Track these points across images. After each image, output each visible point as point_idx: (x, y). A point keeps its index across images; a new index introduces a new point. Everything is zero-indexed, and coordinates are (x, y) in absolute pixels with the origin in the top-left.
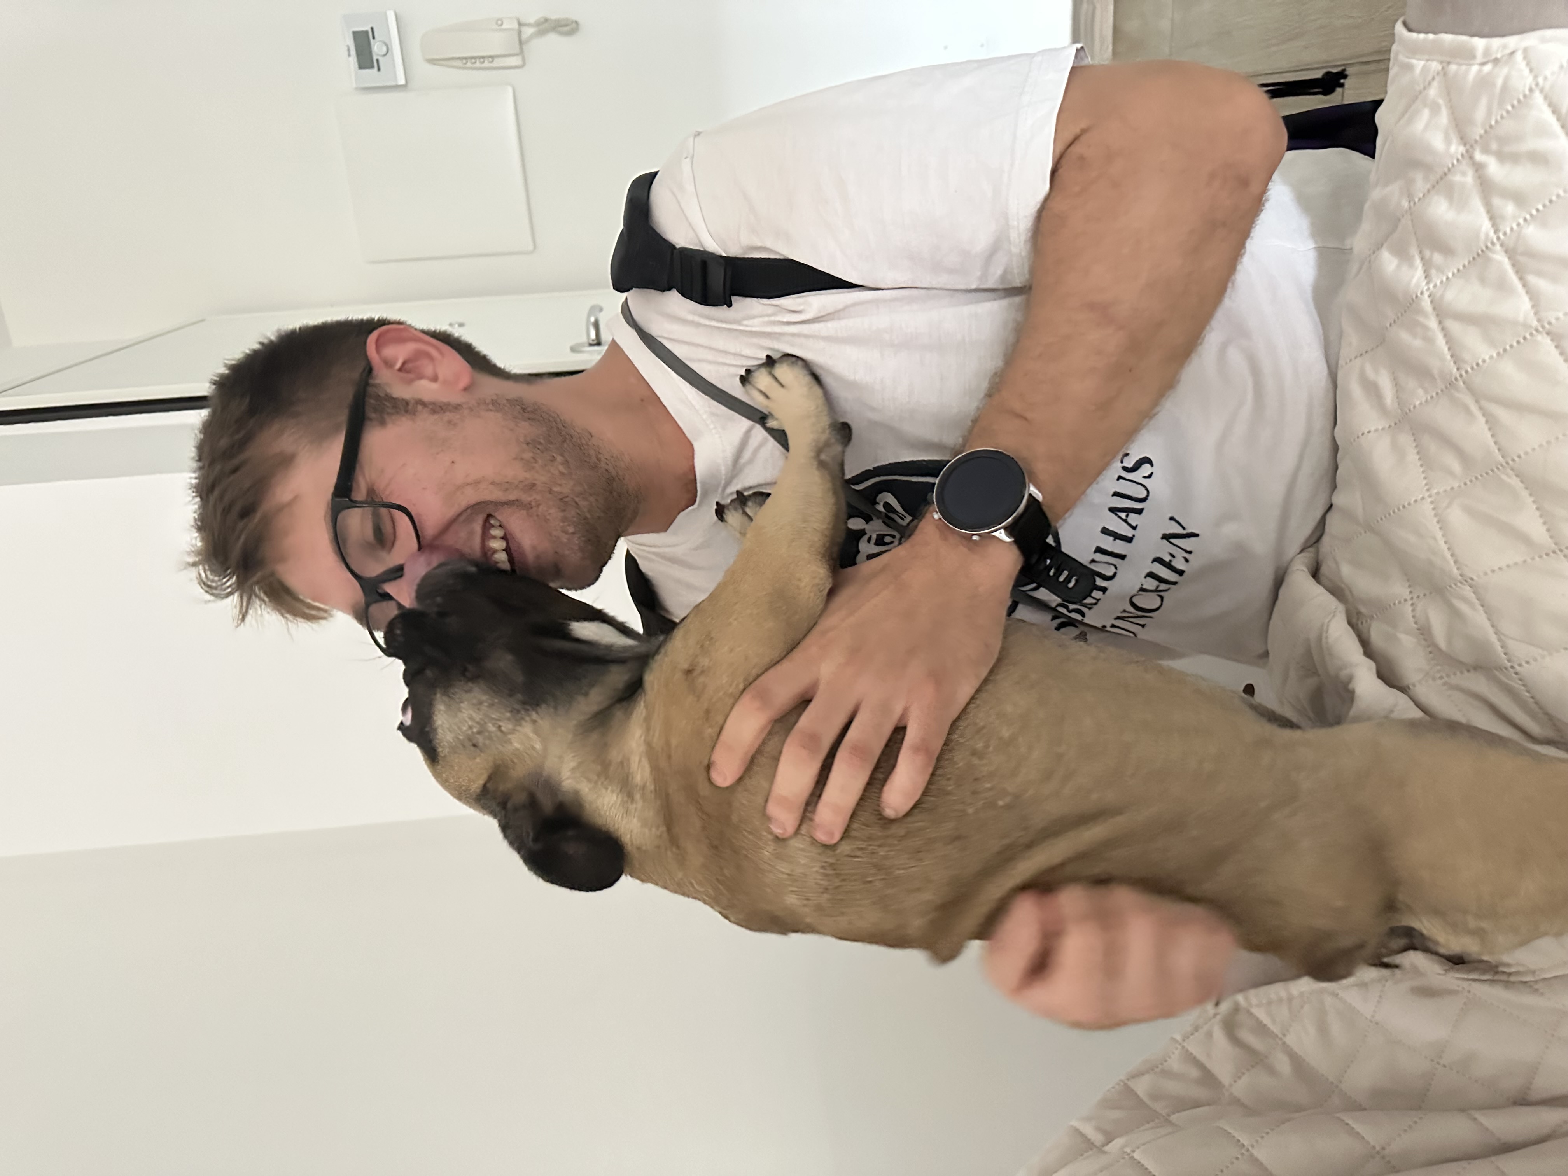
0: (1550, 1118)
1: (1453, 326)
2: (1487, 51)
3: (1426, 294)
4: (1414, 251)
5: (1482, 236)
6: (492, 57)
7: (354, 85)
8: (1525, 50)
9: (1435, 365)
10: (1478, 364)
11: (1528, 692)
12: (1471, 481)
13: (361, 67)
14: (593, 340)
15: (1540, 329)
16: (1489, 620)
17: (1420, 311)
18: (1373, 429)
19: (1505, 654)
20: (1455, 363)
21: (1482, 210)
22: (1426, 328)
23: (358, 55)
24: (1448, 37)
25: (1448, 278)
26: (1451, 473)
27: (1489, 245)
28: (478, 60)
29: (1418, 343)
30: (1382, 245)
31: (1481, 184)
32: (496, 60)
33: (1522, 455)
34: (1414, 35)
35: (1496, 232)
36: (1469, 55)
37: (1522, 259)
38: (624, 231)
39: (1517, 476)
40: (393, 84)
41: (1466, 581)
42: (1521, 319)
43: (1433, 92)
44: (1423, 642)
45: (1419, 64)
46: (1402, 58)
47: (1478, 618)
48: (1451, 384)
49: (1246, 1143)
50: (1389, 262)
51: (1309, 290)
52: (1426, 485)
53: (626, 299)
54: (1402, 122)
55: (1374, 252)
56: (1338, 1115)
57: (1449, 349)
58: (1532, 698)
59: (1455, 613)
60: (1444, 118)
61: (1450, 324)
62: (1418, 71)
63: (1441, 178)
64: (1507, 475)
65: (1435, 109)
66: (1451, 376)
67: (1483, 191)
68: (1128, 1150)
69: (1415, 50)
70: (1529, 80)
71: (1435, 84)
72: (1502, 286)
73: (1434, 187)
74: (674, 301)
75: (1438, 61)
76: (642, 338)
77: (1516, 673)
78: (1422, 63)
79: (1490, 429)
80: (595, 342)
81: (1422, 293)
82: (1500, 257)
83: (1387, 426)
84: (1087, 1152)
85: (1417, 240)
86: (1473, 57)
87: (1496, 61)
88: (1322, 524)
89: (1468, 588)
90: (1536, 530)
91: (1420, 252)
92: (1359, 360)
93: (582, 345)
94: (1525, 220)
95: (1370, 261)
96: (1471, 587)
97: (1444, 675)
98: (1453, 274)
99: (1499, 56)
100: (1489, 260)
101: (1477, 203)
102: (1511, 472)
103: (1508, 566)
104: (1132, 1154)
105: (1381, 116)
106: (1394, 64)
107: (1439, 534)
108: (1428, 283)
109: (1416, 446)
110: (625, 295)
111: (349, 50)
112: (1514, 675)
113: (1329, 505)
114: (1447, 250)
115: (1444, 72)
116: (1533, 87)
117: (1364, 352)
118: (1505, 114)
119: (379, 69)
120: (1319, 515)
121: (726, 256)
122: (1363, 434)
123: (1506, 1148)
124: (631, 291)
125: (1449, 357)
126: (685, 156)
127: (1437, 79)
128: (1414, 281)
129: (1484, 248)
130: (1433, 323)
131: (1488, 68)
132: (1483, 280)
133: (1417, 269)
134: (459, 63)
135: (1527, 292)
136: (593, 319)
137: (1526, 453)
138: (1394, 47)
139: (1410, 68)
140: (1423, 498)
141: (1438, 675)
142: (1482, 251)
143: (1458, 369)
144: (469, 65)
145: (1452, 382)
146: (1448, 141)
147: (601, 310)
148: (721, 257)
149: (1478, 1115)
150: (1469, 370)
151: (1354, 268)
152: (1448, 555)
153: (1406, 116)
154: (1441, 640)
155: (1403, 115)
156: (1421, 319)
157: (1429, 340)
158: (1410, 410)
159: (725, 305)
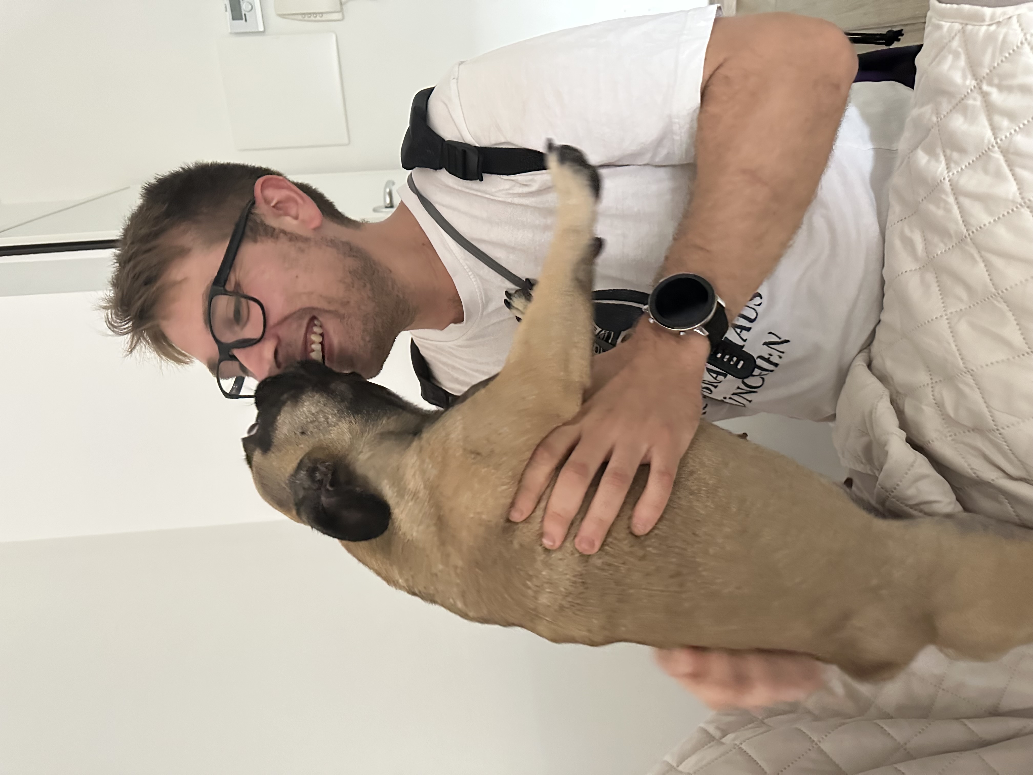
0: (1014, 724)
1: (966, 202)
2: (992, 17)
3: (947, 179)
4: (939, 151)
5: (986, 141)
6: (322, 13)
7: (230, 31)
8: (1019, 16)
9: (952, 227)
10: (980, 228)
11: (1008, 446)
12: (974, 305)
13: (234, 19)
14: (388, 204)
15: (1023, 204)
16: (983, 398)
17: (944, 192)
18: (908, 270)
19: (993, 421)
20: (965, 226)
21: (986, 123)
22: (946, 202)
23: (232, 11)
24: (966, 7)
25: (962, 169)
26: (961, 300)
27: (990, 147)
28: (312, 15)
29: (940, 213)
30: (918, 147)
31: (986, 106)
32: (324, 15)
33: (1009, 288)
34: (944, 5)
35: (995, 138)
36: (980, 19)
37: (1012, 157)
38: (410, 128)
39: (1005, 302)
40: (256, 30)
41: (968, 371)
42: (1011, 197)
43: (955, 44)
44: (940, 413)
45: (946, 25)
46: (934, 21)
47: (975, 396)
48: (962, 240)
49: (816, 740)
50: (922, 158)
51: (867, 176)
52: (944, 307)
53: (411, 173)
54: (934, 63)
55: (912, 152)
56: (875, 721)
57: (962, 217)
58: (1011, 450)
59: (960, 394)
60: (962, 62)
61: (962, 199)
62: (945, 29)
63: (960, 102)
64: (997, 301)
65: (956, 55)
66: (963, 235)
67: (988, 111)
68: (737, 742)
69: (943, 15)
70: (1021, 36)
71: (957, 38)
72: (998, 175)
73: (954, 108)
74: (444, 176)
75: (959, 23)
76: (422, 202)
77: (1000, 434)
78: (949, 24)
79: (987, 271)
80: (389, 205)
81: (944, 179)
82: (997, 155)
83: (918, 268)
84: (710, 743)
85: (942, 143)
86: (983, 20)
87: (999, 23)
88: (873, 334)
89: (970, 377)
90: (1017, 339)
91: (944, 151)
92: (900, 223)
93: (380, 207)
94: (1015, 131)
95: (909, 158)
96: (971, 375)
97: (953, 434)
98: (966, 166)
99: (1001, 20)
100: (989, 157)
101: (983, 120)
102: (999, 299)
103: (997, 362)
104: (741, 746)
105: (920, 60)
106: (928, 26)
107: (951, 340)
108: (948, 172)
109: (937, 282)
110: (410, 171)
111: (226, 7)
112: (999, 435)
113: (877, 322)
114: (962, 151)
115: (963, 31)
116: (1024, 41)
117: (903, 218)
118: (1004, 59)
119: (246, 20)
120: (871, 328)
121: (479, 146)
122: (902, 273)
123: (984, 744)
124: (414, 169)
125: (961, 222)
126: (452, 77)
127: (959, 35)
128: (940, 169)
129: (987, 149)
130: (951, 199)
131: (993, 28)
132: (986, 171)
133: (941, 162)
134: (300, 17)
135: (1015, 179)
136: (388, 190)
137: (1011, 287)
138: (929, 14)
139: (939, 27)
140: (941, 316)
141: (949, 434)
142: (986, 151)
143: (967, 230)
144: (306, 18)
145: (963, 238)
146: (964, 77)
147: (393, 183)
148: (475, 147)
149: (966, 722)
150: (975, 231)
151: (898, 163)
152: (957, 354)
153: (937, 59)
154: (951, 411)
155: (934, 59)
156: (943, 196)
157: (948, 210)
158: (934, 257)
159: (478, 180)
